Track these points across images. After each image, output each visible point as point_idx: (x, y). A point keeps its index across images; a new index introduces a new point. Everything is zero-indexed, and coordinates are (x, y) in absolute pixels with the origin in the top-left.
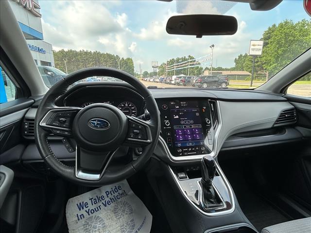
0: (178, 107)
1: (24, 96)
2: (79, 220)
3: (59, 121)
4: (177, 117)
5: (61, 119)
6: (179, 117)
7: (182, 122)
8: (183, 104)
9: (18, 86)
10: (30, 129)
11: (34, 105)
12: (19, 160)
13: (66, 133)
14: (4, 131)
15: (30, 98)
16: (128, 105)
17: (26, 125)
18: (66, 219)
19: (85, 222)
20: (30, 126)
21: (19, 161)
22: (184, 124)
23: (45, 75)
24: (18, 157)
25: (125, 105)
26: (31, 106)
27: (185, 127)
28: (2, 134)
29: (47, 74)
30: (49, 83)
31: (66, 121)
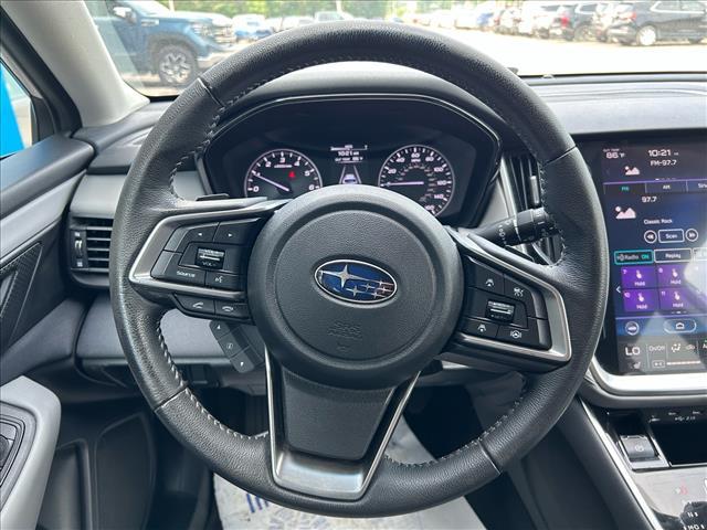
0: (636, 171)
1: (60, 130)
2: (253, 511)
3: (198, 262)
4: (630, 214)
5: (205, 254)
6: (640, 217)
7: (650, 237)
8: (660, 158)
9: (37, 94)
10: (91, 254)
11: (95, 164)
12: (70, 356)
13: (228, 309)
14: (13, 269)
15: (78, 134)
16: (423, 157)
17: (78, 239)
18: (216, 508)
19: (274, 521)
20: (90, 244)
21: (72, 361)
22: (658, 245)
23: (109, 18)
24: (67, 348)
25: (408, 158)
26: (87, 167)
27: (661, 256)
28: (6, 283)
29: (112, 13)
30: (122, 47)
31: (222, 259)
